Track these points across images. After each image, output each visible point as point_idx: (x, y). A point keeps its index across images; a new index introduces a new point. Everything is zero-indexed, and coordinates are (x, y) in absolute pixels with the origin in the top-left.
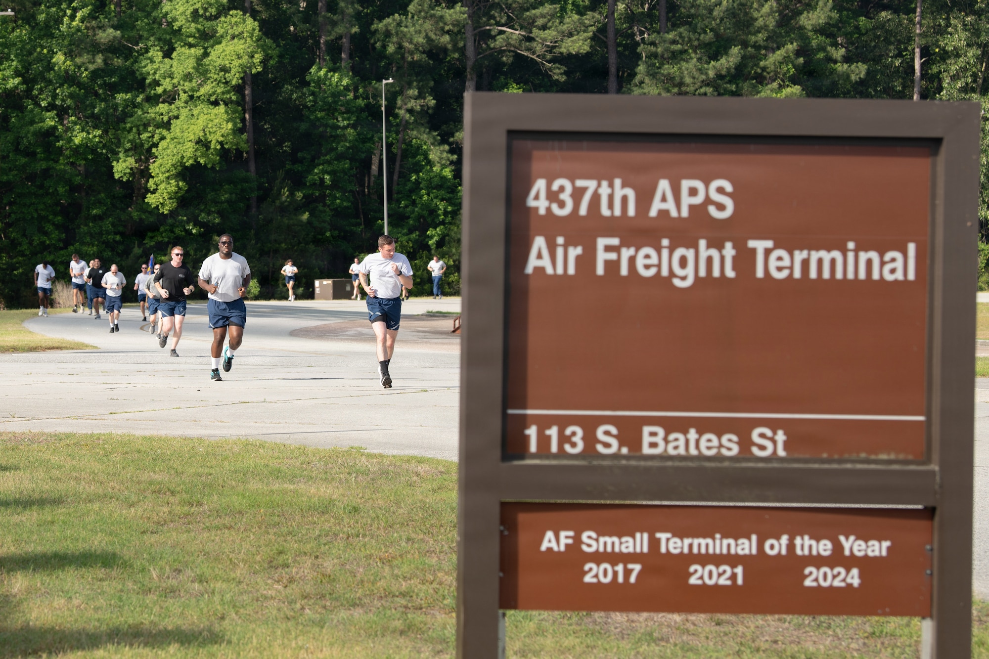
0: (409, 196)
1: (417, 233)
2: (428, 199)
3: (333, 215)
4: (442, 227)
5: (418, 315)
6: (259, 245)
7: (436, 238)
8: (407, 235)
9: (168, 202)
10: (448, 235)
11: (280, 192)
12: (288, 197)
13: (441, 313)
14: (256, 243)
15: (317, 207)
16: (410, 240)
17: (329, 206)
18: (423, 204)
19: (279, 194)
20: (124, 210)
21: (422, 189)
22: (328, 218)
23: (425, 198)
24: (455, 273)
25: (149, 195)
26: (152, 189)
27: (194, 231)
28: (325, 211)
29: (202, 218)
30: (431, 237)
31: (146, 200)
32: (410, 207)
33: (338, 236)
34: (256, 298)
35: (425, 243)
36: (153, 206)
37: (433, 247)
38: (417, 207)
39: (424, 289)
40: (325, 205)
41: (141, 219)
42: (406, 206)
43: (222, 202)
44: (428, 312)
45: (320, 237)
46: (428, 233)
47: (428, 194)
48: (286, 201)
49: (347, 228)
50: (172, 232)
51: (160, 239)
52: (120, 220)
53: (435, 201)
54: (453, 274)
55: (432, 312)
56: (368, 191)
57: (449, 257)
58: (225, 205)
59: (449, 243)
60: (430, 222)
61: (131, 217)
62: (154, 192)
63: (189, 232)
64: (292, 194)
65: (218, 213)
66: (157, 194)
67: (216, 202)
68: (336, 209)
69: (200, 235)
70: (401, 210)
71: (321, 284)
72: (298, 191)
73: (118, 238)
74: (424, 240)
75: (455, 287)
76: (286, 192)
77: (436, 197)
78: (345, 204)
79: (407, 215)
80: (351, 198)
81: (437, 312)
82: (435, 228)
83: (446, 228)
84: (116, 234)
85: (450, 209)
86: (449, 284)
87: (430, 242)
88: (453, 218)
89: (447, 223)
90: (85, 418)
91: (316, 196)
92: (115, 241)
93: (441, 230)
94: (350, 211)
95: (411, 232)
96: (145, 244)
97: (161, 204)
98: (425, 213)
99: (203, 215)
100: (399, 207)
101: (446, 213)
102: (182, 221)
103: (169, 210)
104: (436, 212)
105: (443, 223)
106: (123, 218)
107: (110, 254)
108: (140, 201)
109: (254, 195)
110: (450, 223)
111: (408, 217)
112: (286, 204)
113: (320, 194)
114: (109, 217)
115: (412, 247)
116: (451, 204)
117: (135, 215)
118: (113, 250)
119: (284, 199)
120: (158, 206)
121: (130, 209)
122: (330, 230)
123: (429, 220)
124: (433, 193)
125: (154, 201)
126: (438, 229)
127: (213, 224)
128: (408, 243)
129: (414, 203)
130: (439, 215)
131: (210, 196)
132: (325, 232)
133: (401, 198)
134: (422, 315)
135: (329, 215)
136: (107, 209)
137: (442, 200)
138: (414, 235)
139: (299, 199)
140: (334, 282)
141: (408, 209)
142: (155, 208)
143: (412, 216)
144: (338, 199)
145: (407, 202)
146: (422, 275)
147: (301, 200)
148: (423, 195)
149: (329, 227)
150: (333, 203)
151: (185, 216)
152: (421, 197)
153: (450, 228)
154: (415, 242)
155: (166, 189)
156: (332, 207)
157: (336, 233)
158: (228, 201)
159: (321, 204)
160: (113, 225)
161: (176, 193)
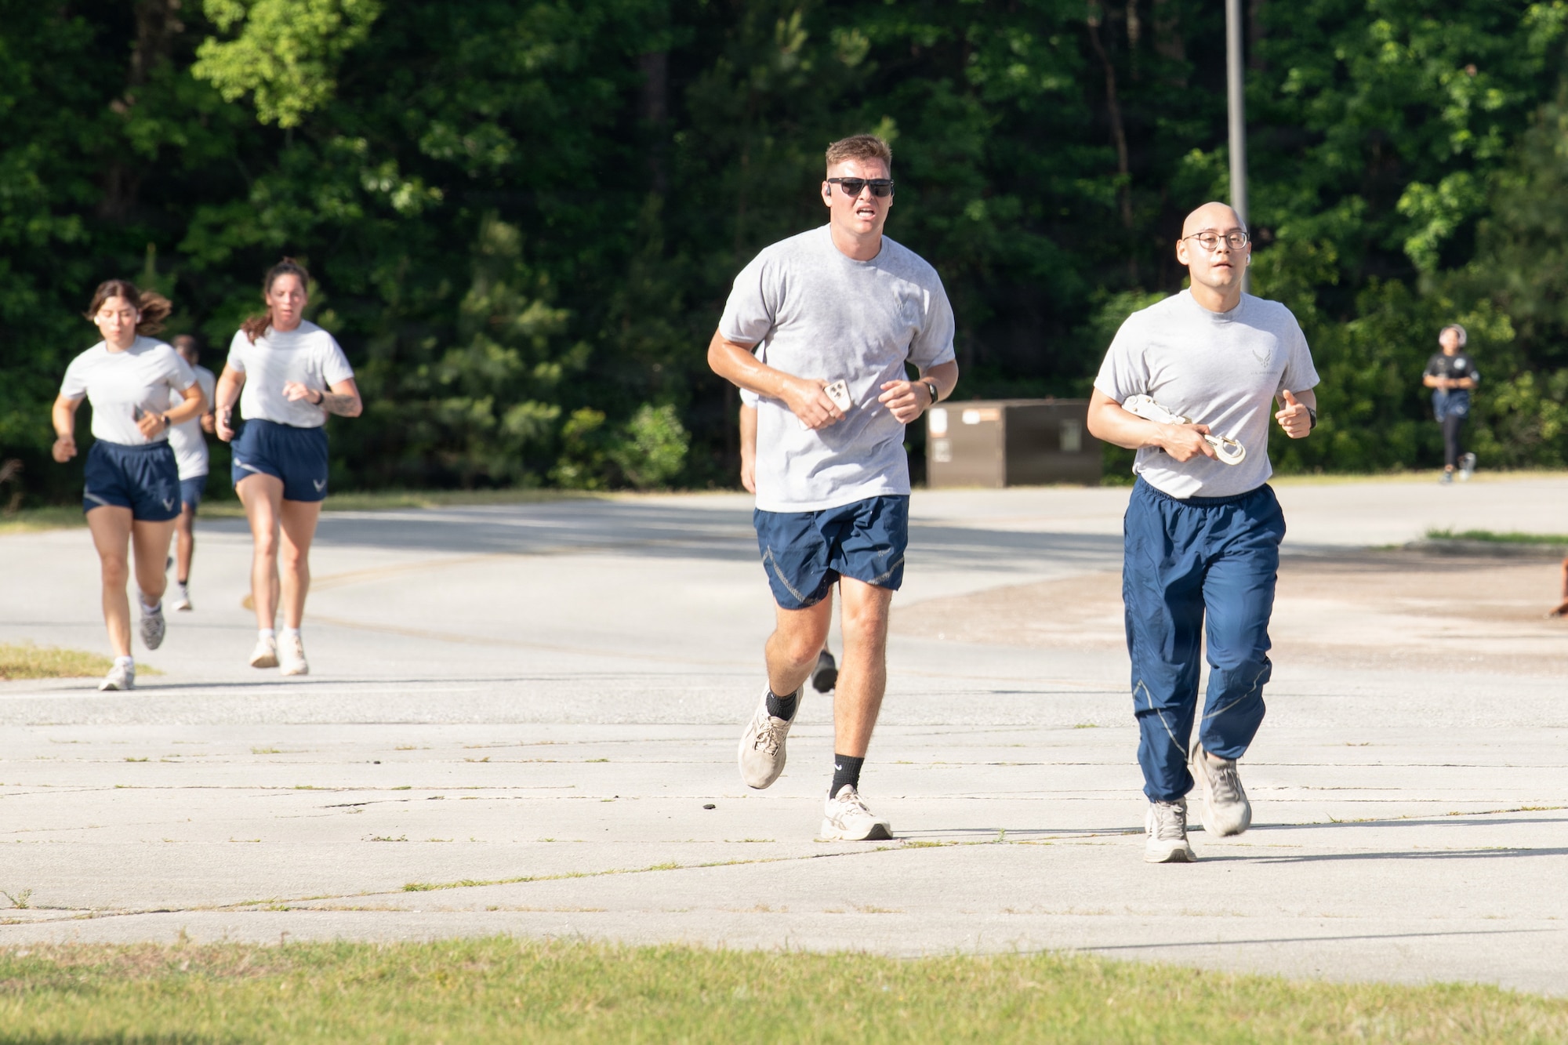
0: (1321, 48)
1: (1358, 204)
2: (1403, 58)
3: (998, 130)
4: (1462, 178)
5: (1390, 548)
6: (682, 258)
7: (1438, 226)
8: (1315, 211)
9: (295, 73)
10: (1487, 213)
11: (770, 30)
12: (803, 53)
13: (1485, 537)
14: (670, 251)
15: (928, 94)
16: (1325, 233)
17: (978, 90)
18: (1379, 82)
19: (767, 39)
20: (92, 109)
21: (1376, 16)
22: (974, 145)
23: (1391, 52)
24: (1519, 373)
25: (209, 47)
26: (223, 22)
27: (402, 199)
28: (961, 114)
29: (437, 145)
30: (1418, 222)
31: (198, 71)
32: (1327, 93)
33: (1021, 220)
34: (674, 483)
35: (1389, 244)
36: (230, 94)
37: (1426, 265)
38: (1353, 92)
39: (1386, 444)
40: (961, 86)
41: (168, 150)
42: (1310, 91)
43: (522, 77)
44: (1434, 535)
45: (942, 223)
46: (1404, 203)
47: (1402, 39)
48: (795, 70)
49: (1059, 186)
50: (305, 202)
51: (251, 235)
52: (74, 152)
53: (1433, 66)
54: (1513, 378)
55: (1447, 536)
56: (1146, 29)
57: (1496, 304)
58: (536, 89)
59: (1492, 248)
60: (1411, 158)
61: (126, 142)
62: (233, 33)
63: (377, 206)
64: (818, 40)
65: (505, 120)
66: (246, 43)
67: (492, 75)
68: (1009, 104)
69: (429, 214)
70: (1287, 104)
71: (954, 422)
72: (848, 24)
73: (71, 229)
74: (1387, 233)
75: (1522, 435)
76: (794, 31)
77: (1437, 51)
78: (1051, 83)
79: (1313, 127)
80: (1077, 61)
81: (1472, 536)
82: (1433, 182)
83: (1478, 182)
84: (63, 209)
85: (1494, 99)
86: (1494, 420)
87: (1415, 245)
88: (1508, 139)
89: (1481, 163)
90: (319, 904)
91: (924, 50)
92: (56, 244)
93: (1456, 191)
94: (1068, 110)
95: (1329, 197)
96: (185, 256)
97: (267, 84)
98: (1393, 123)
99: (439, 129)
100: (1280, 95)
101: (1478, 119)
102: (348, 157)
103: (302, 113)
104: (1437, 112)
105: (1466, 161)
106: (87, 141)
107: (30, 297)
108: (163, 68)
109: (659, 44)
110: (1497, 162)
111: (1319, 139)
112: (797, 81)
113: (941, 41)
114: (26, 140)
115: (1337, 263)
116: (1503, 79)
117: (143, 131)
118: (43, 284)
119: (786, 60)
120: (250, 92)
121: (117, 107)
122: (986, 196)
123: (1407, 147)
124: (1422, 33)
125: (233, 71)
126: (1445, 187)
127: (485, 167)
128: (1317, 245)
129: (1341, 76)
130: (1450, 128)
131: (471, 48)
132: (963, 203)
133: (1287, 54)
134: (1408, 548)
135: (981, 131)
136: (19, 105)
137: (1462, 61)
138: (1344, 214)
139: (852, 60)
140: (1010, 416)
141: (1318, 104)
142: (238, 101)
143: (1335, 131)
144: (1019, 59)
145: (1315, 73)
146: (1380, 382)
147: (860, 67)
148: (1380, 43)
149: (979, 180)
150: (994, 78)
151: (360, 134)
152: (1372, 52)
153: (1495, 185)
154: (1351, 243)
155: (287, 20)
156: (990, 96)
157: (1011, 205)
158: (548, 72)
159: (946, 83)
160: (45, 172)
161: (329, 36)
